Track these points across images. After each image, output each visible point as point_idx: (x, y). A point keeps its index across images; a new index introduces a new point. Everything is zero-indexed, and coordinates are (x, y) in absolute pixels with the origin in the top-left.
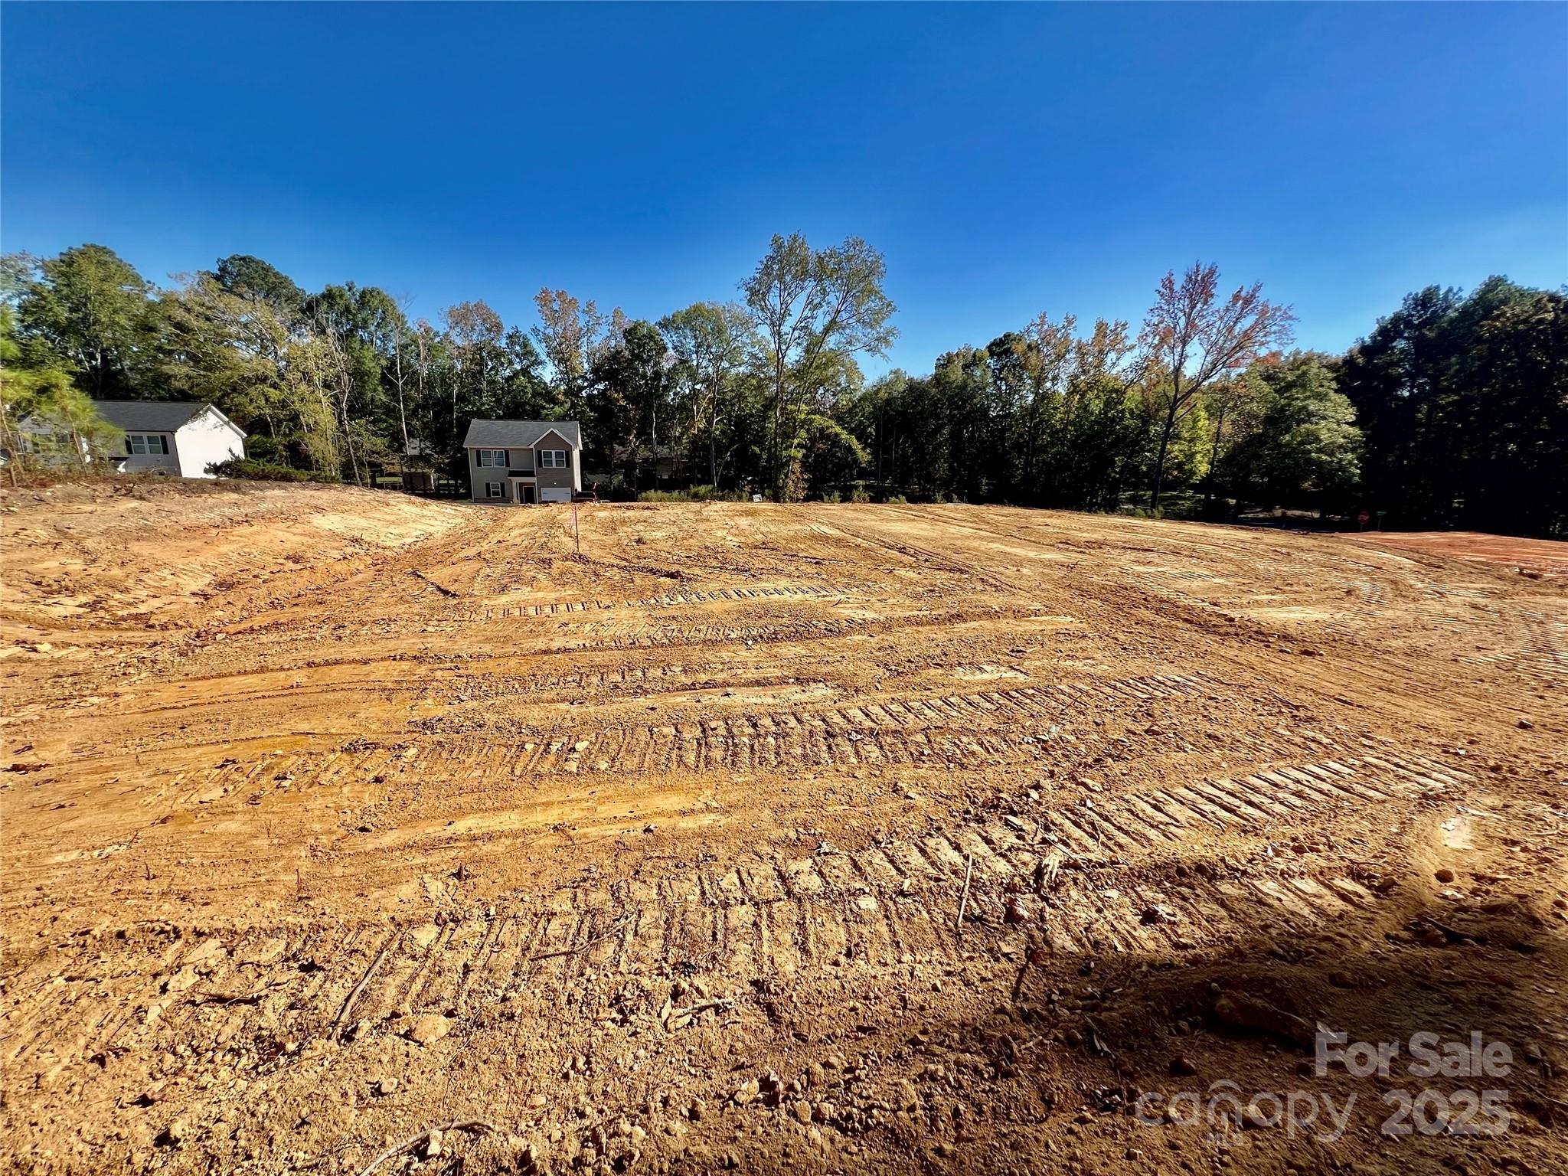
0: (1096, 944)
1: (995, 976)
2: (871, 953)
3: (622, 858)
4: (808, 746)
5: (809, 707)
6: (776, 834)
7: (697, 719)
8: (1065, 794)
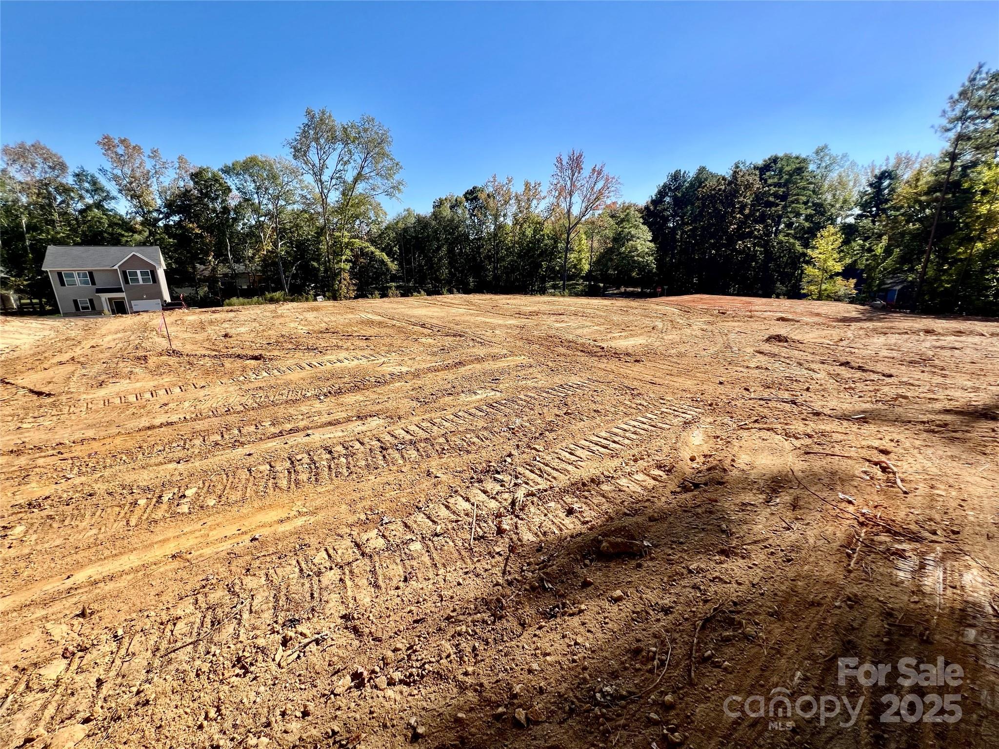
0: (545, 534)
1: (493, 566)
2: (419, 575)
3: (234, 563)
4: (369, 458)
5: (368, 433)
6: (352, 519)
7: (286, 455)
8: (525, 456)
